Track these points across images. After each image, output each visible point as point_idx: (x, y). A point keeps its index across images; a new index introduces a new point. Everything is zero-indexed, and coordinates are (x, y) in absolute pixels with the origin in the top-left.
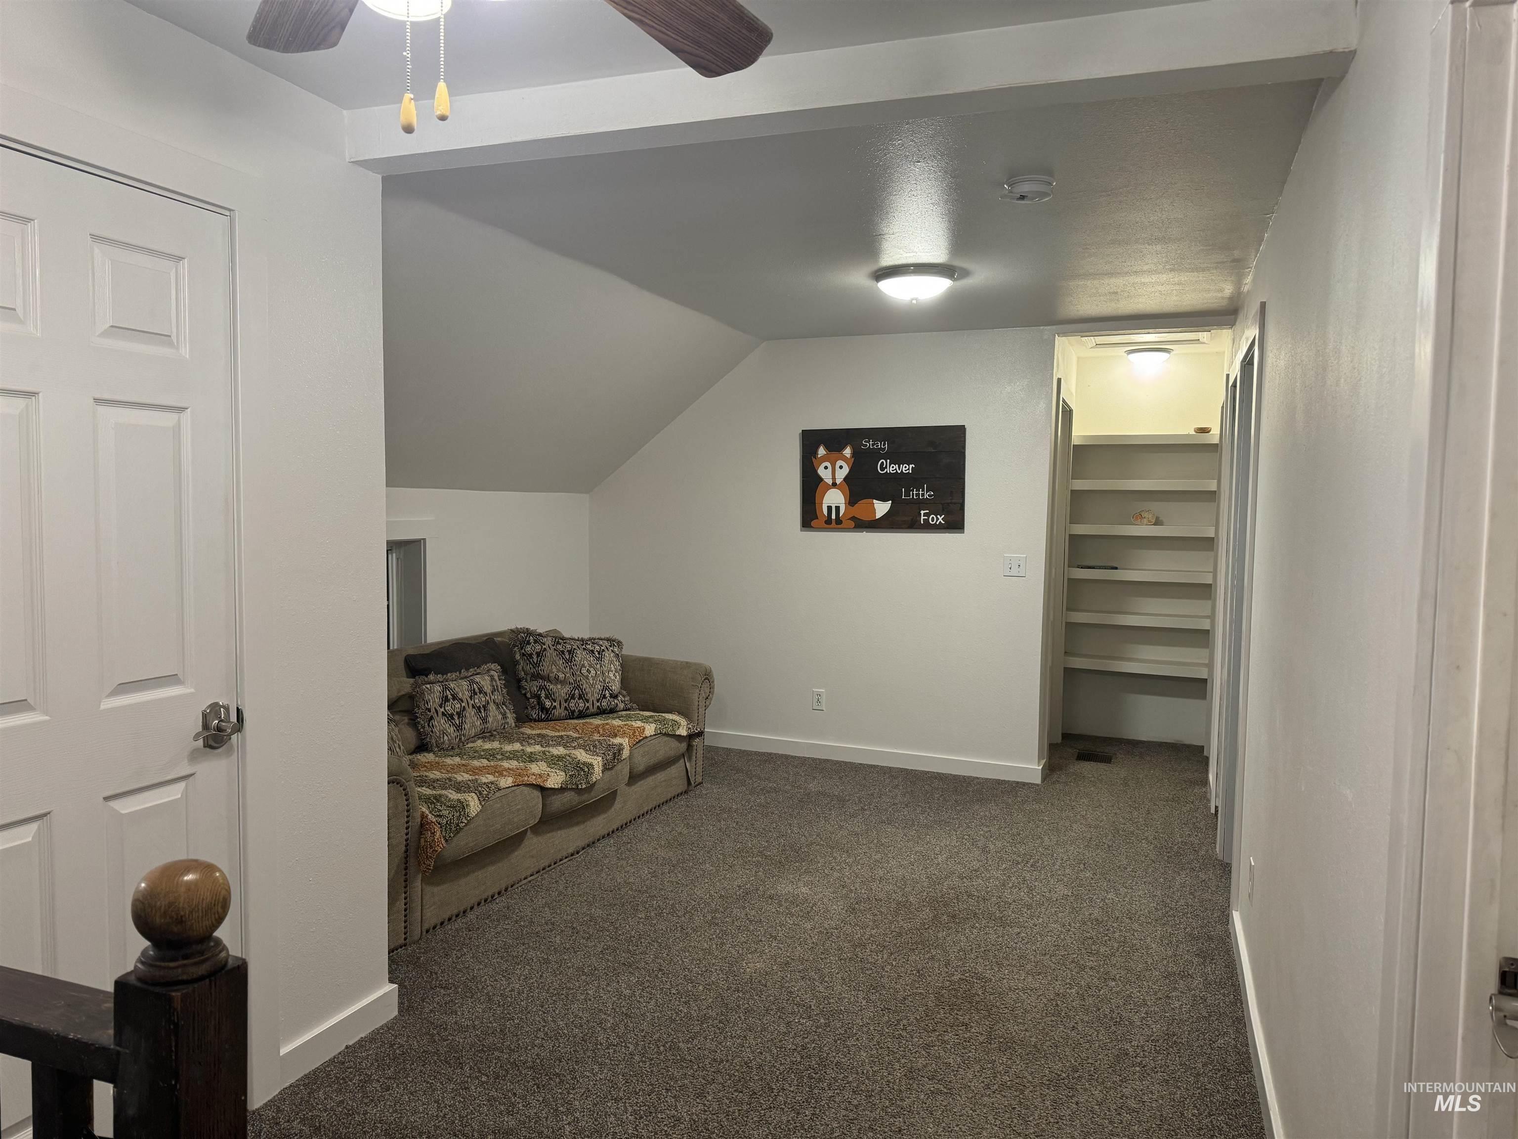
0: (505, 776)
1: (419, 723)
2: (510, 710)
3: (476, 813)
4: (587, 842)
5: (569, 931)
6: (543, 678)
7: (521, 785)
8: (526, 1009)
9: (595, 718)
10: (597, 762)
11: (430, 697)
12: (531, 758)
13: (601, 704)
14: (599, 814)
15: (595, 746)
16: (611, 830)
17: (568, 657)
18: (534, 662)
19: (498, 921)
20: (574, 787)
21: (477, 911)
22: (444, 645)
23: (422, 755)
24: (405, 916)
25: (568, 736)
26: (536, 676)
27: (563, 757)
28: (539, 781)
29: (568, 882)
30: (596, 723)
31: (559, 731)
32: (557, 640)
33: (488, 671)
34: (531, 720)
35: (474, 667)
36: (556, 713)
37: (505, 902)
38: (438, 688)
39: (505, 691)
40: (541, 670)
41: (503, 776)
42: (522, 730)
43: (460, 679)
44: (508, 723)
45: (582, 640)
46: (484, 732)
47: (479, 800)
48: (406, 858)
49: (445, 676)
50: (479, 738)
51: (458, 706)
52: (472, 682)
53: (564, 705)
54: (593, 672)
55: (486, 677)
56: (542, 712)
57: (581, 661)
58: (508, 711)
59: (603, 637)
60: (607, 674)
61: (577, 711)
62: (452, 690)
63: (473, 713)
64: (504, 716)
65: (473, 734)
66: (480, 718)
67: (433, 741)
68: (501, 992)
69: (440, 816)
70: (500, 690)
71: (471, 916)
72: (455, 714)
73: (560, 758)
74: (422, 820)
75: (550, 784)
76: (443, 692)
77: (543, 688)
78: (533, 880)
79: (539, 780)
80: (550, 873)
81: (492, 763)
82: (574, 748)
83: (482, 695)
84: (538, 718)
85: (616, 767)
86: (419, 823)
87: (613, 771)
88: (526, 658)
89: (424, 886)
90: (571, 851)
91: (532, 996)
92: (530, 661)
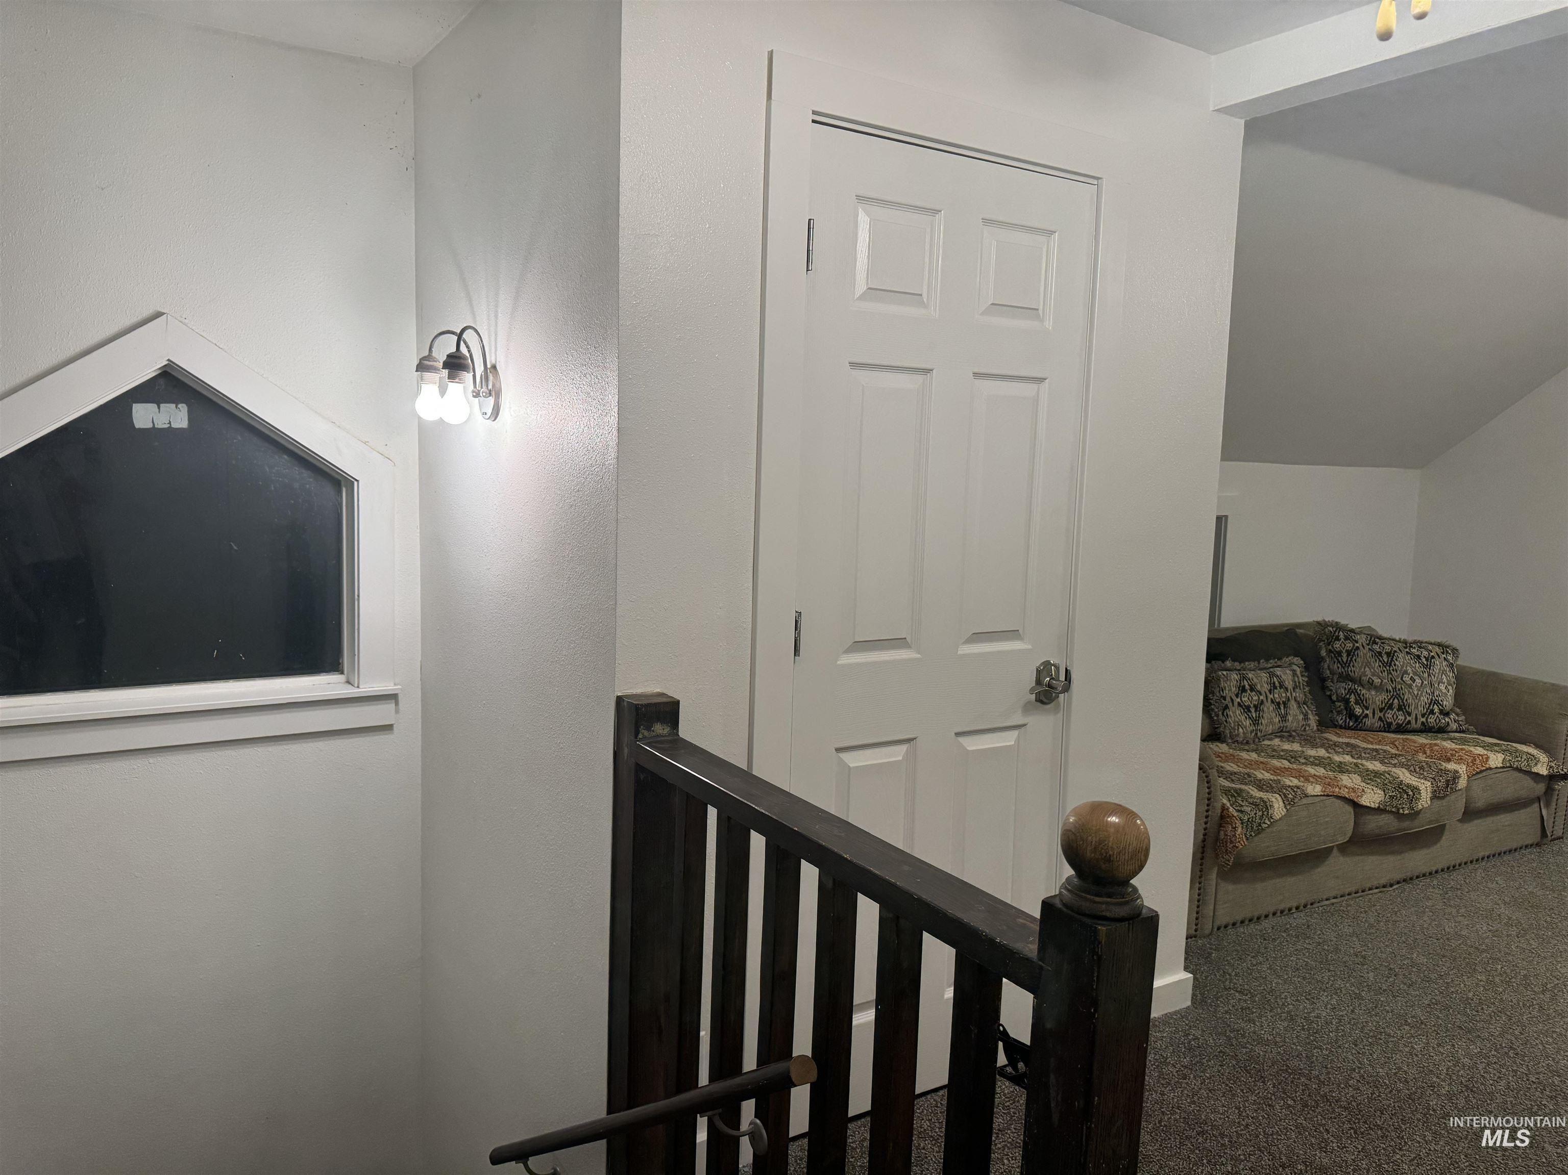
0: (1312, 782)
1: (1213, 710)
2: (1312, 711)
3: (1280, 816)
4: (1403, 876)
5: (1385, 971)
6: (1353, 680)
7: (1331, 796)
8: (1336, 1041)
9: (1418, 735)
10: (1425, 788)
11: (1226, 685)
12: (1341, 768)
13: (1427, 720)
14: (1422, 847)
15: (1421, 768)
16: (1434, 869)
17: (1386, 660)
18: (1343, 662)
19: (1297, 937)
20: (1393, 810)
21: (1272, 921)
22: (1239, 632)
23: (1215, 744)
24: (1198, 907)
25: (1385, 751)
26: (1346, 678)
27: (1381, 774)
28: (1352, 796)
29: (1380, 916)
30: (1421, 741)
31: (1372, 744)
32: (1373, 639)
33: (1291, 664)
34: (1335, 726)
35: (1274, 659)
36: (1368, 722)
37: (1304, 919)
38: (1235, 676)
39: (1307, 689)
40: (1351, 671)
41: (1309, 782)
42: (1327, 735)
43: (1259, 670)
44: (1309, 725)
45: (1405, 642)
46: (1282, 731)
47: (1284, 803)
48: (1203, 847)
49: (1242, 665)
50: (1276, 736)
51: (1255, 698)
52: (1272, 675)
53: (1379, 714)
54: (1418, 681)
55: (1288, 672)
56: (1350, 719)
57: (1402, 667)
58: (1310, 712)
59: (1433, 641)
60: (1436, 685)
61: (1394, 724)
62: (1250, 680)
63: (1271, 708)
64: (1306, 718)
65: (1270, 729)
66: (1279, 715)
67: (1228, 732)
68: (1306, 1015)
69: (1241, 812)
70: (1302, 687)
71: (1265, 924)
72: (1252, 706)
73: (1377, 774)
74: (1222, 812)
75: (1366, 801)
76: (1240, 681)
77: (1352, 692)
78: (1337, 903)
79: (1352, 794)
80: (1357, 900)
81: (1295, 766)
82: (1395, 766)
83: (1282, 690)
84: (1345, 725)
85: (1448, 798)
86: (1219, 814)
87: (1443, 801)
88: (1333, 655)
89: (1219, 881)
90: (1383, 881)
91: (1343, 1030)
92: (1338, 660)
